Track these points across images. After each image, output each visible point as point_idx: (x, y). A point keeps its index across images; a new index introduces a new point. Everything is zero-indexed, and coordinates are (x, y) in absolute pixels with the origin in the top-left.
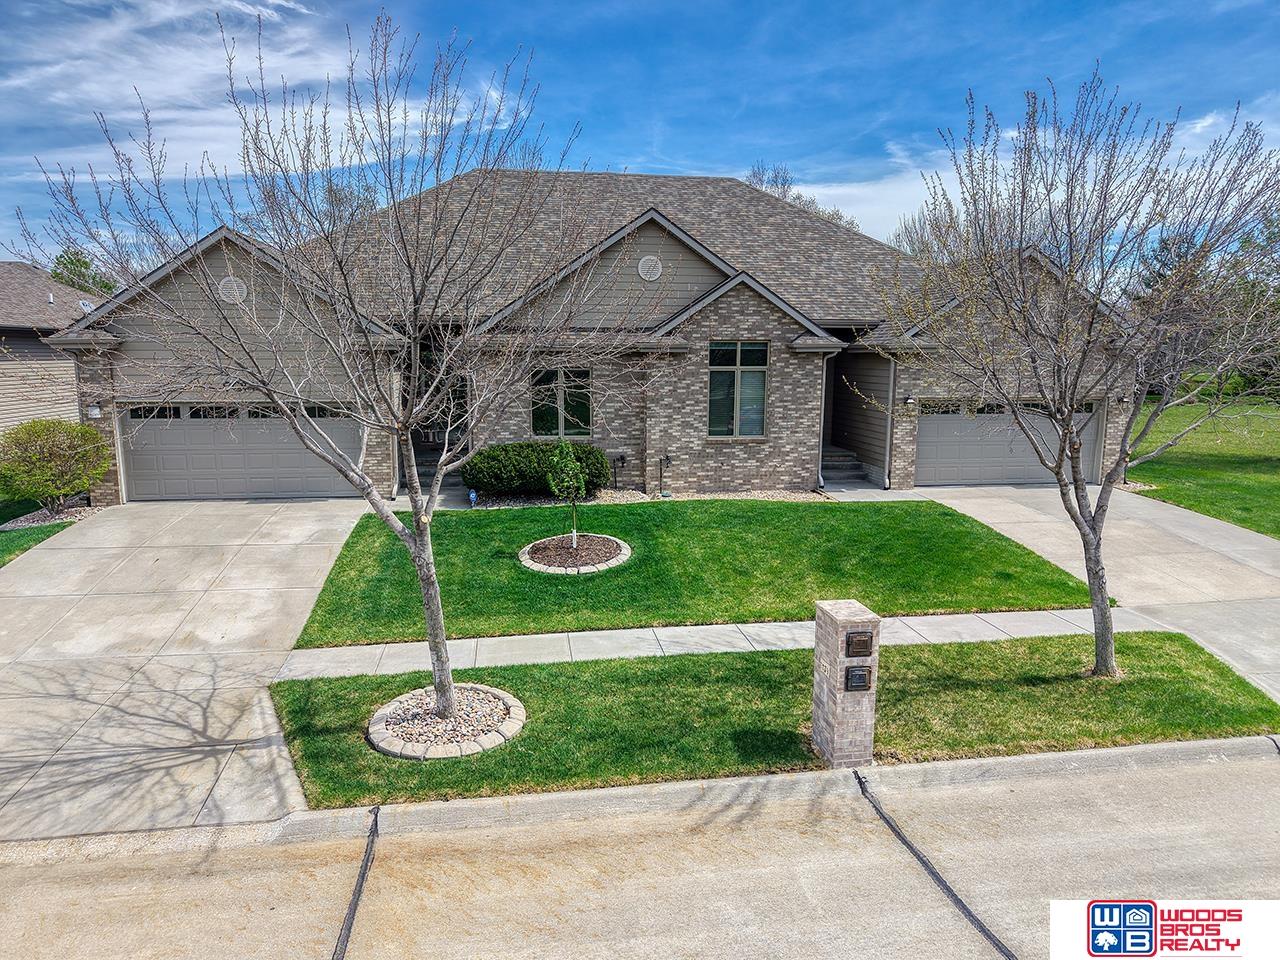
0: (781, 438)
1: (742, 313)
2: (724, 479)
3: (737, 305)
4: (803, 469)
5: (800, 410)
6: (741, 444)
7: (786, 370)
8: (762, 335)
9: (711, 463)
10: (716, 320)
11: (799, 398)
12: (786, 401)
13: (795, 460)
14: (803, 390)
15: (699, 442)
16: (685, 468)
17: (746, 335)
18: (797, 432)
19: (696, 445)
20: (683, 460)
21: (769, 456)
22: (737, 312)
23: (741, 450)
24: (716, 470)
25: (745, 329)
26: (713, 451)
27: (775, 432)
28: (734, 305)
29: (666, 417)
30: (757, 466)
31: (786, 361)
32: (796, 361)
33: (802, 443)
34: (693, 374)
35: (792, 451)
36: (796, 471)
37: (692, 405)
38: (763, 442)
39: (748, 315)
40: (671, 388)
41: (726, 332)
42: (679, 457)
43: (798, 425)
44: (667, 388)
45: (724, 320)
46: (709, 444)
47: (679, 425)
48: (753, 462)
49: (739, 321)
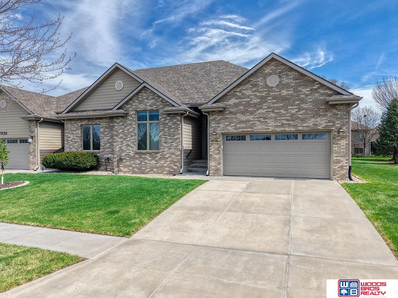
0: (164, 151)
1: (147, 99)
2: (142, 168)
3: (145, 96)
4: (174, 165)
5: (172, 139)
6: (149, 153)
7: (165, 122)
8: (155, 108)
9: (138, 162)
10: (138, 103)
11: (171, 134)
12: (166, 135)
13: (170, 161)
14: (173, 130)
15: (133, 152)
16: (128, 163)
17: (149, 108)
18: (171, 149)
19: (132, 154)
20: (127, 160)
21: (160, 159)
22: (145, 99)
23: (149, 156)
24: (139, 164)
25: (149, 106)
26: (138, 156)
27: (162, 149)
28: (144, 96)
29: (120, 142)
30: (155, 163)
31: (165, 118)
32: (169, 118)
33: (173, 154)
34: (130, 125)
35: (169, 157)
36: (171, 166)
37: (130, 137)
38: (157, 153)
39: (150, 100)
40: (122, 130)
41: (142, 107)
42: (125, 158)
43: (171, 146)
44: (121, 130)
45: (141, 102)
46: (136, 153)
47: (125, 145)
48: (153, 162)
49: (146, 102)
